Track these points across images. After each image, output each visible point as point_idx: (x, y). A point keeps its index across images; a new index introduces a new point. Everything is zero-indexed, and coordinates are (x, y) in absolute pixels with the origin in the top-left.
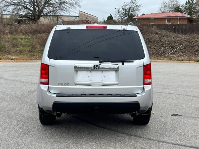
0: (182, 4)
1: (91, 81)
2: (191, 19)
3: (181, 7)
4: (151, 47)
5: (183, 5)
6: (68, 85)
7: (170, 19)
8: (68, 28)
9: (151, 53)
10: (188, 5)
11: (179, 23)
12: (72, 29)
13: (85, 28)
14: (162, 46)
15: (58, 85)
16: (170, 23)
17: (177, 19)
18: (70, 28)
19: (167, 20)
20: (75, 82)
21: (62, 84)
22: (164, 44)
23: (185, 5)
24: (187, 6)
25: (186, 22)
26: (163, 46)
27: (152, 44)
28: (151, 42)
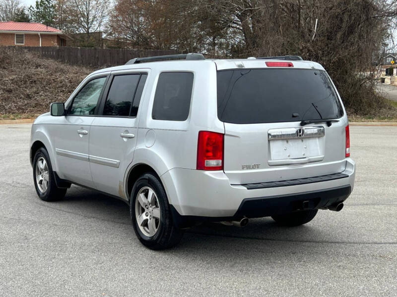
0: (29, 7)
1: (290, 157)
2: (63, 38)
3: (26, 12)
4: (38, 93)
5: (31, 8)
6: (258, 168)
7: (22, 35)
8: (239, 66)
9: (44, 104)
10: (41, 9)
11: (40, 46)
12: (246, 67)
13: (266, 67)
14: (59, 91)
15: (243, 169)
16: (23, 43)
17: (37, 35)
18: (241, 66)
19: (16, 38)
20: (269, 161)
21: (248, 167)
22: (62, 87)
23: (36, 9)
24: (38, 10)
25: (55, 44)
26: (61, 92)
27: (39, 86)
28: (35, 82)
